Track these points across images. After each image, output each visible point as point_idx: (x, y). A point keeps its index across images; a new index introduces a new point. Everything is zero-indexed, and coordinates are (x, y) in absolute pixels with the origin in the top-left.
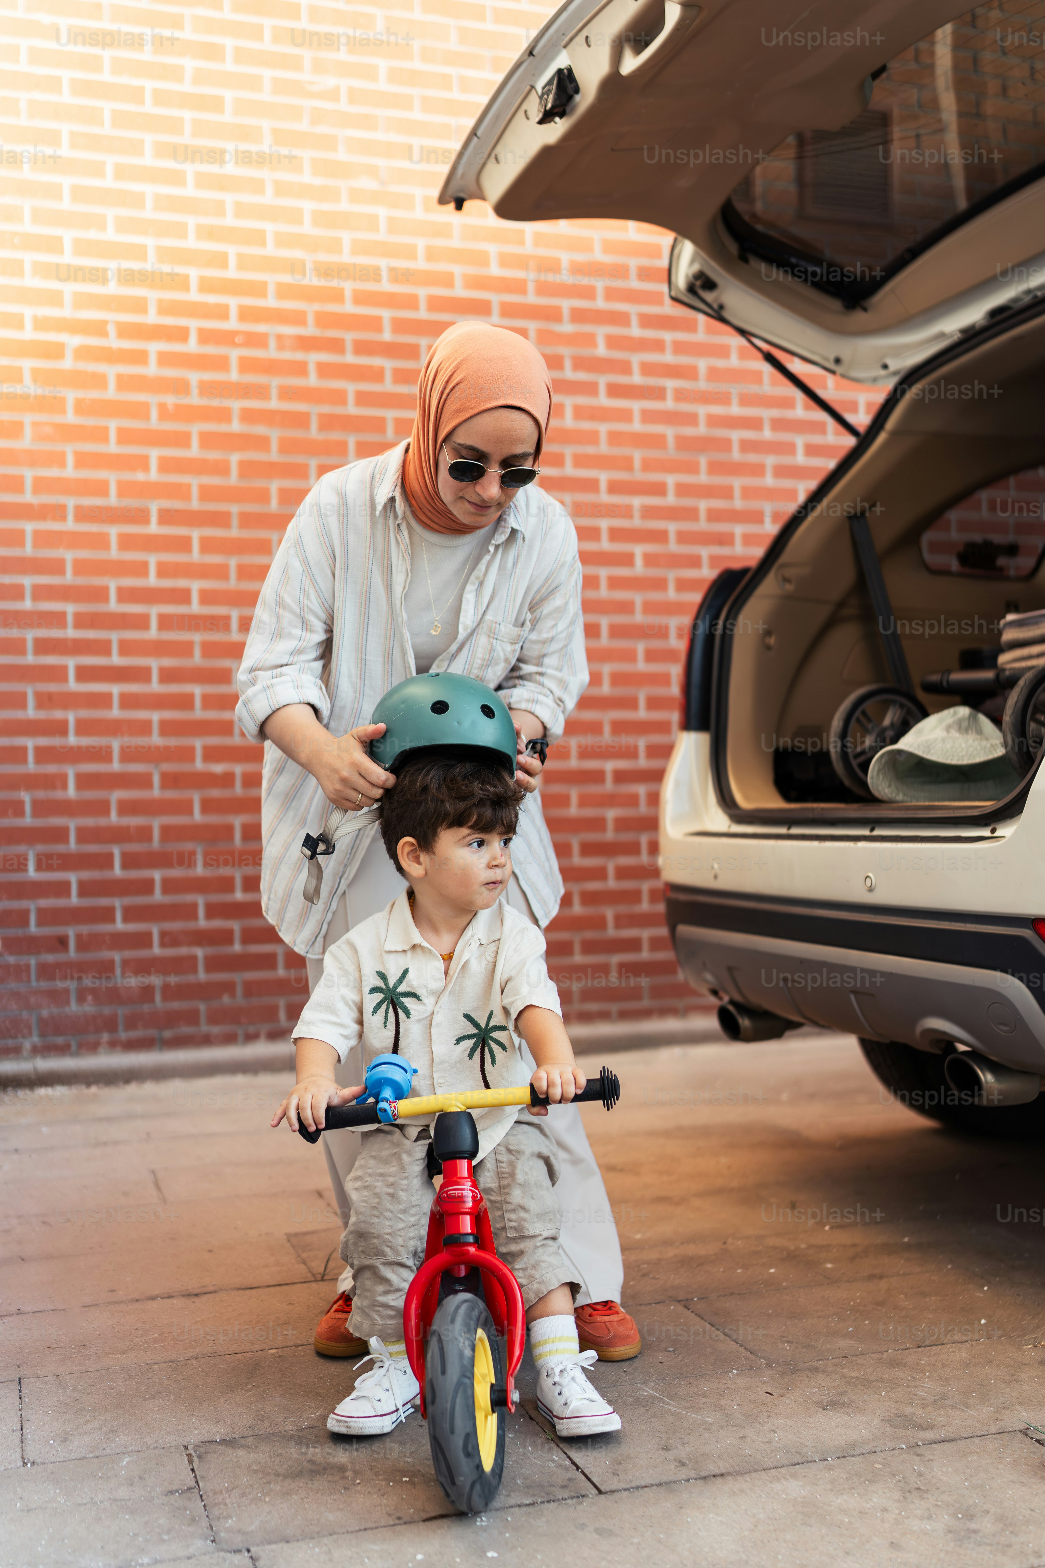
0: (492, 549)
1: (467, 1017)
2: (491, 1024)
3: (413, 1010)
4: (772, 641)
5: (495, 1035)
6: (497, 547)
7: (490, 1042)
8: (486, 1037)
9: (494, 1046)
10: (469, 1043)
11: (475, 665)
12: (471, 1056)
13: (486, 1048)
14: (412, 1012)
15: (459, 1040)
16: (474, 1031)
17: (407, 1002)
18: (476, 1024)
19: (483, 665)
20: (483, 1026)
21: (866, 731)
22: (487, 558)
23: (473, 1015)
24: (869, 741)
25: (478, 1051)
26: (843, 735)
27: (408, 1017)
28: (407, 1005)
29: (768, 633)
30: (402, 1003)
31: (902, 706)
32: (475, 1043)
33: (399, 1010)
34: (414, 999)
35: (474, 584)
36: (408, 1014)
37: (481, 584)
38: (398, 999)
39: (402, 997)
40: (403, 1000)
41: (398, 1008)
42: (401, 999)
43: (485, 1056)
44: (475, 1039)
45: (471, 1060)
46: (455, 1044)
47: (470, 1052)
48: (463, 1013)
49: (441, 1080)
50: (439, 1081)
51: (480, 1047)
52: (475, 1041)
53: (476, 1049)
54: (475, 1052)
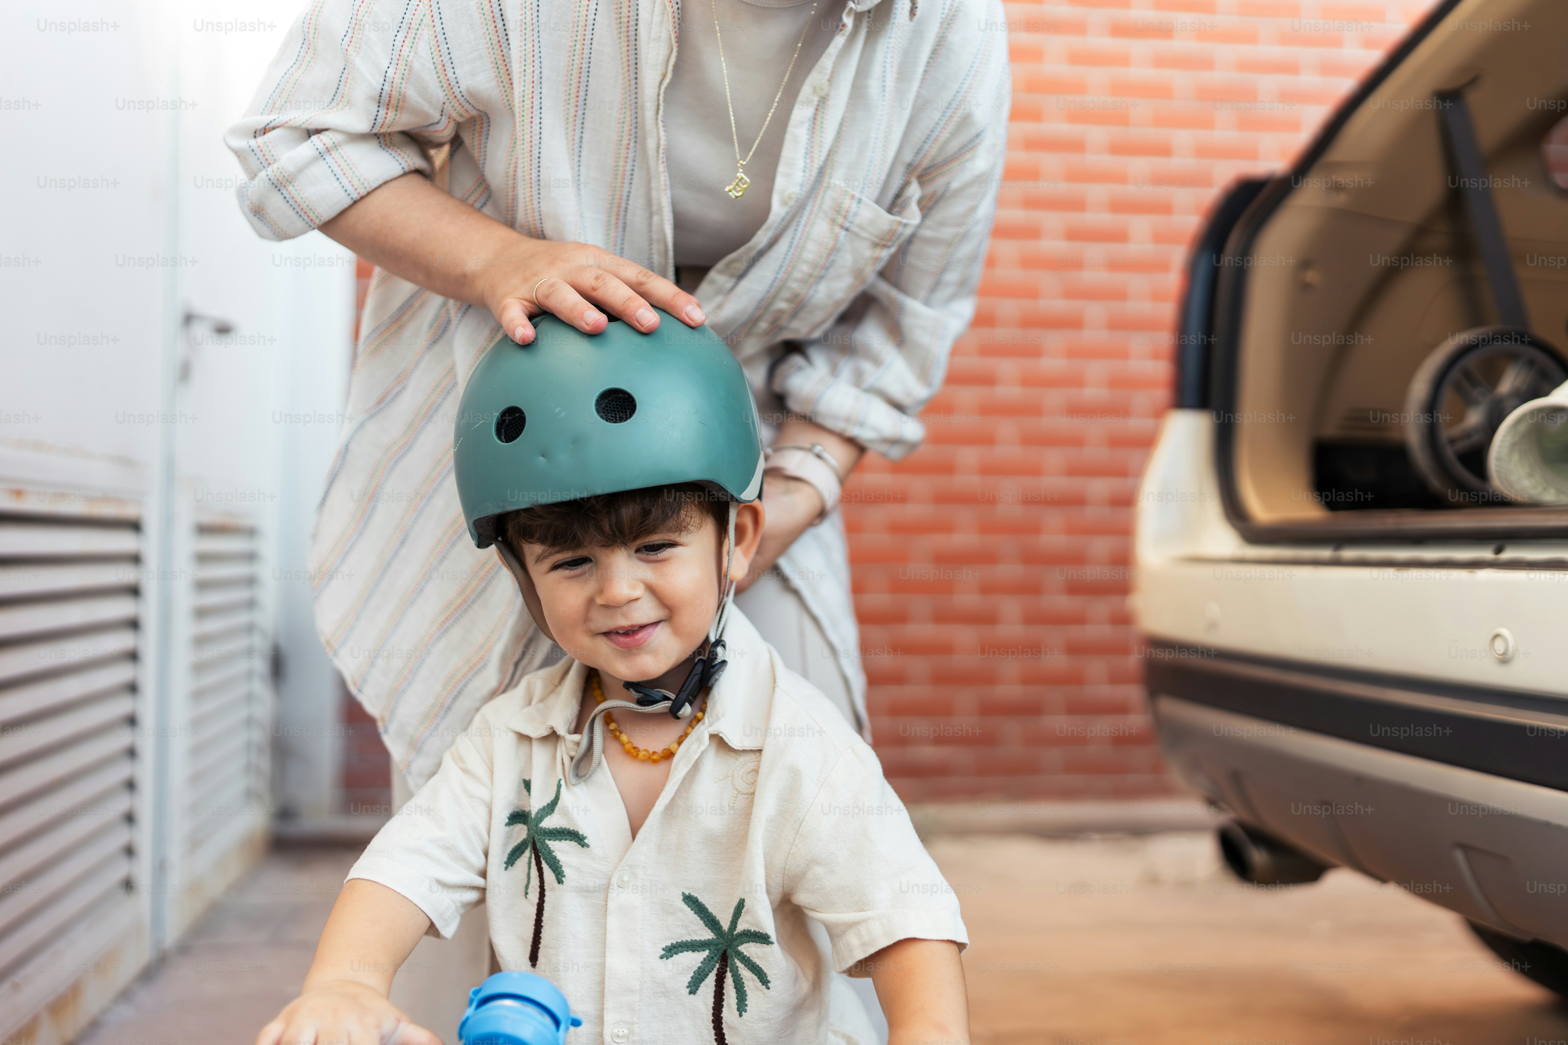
0: (848, 20)
1: (691, 901)
2: (741, 927)
3: (570, 866)
4: (1312, 276)
5: (749, 949)
6: (859, 17)
7: (738, 963)
8: (729, 952)
9: (745, 973)
10: (695, 959)
11: (797, 275)
12: (694, 986)
13: (729, 975)
14: (566, 870)
15: (671, 950)
16: (707, 935)
17: (560, 849)
18: (711, 922)
19: (810, 275)
20: (725, 925)
21: (1469, 402)
22: (839, 41)
23: (703, 899)
24: (1474, 418)
25: (711, 979)
26: (1431, 406)
27: (560, 882)
28: (559, 855)
29: (1305, 264)
30: (550, 852)
31: (1531, 363)
32: (706, 962)
33: (544, 865)
34: (573, 843)
35: (809, 102)
36: (562, 878)
37: (823, 101)
38: (543, 843)
39: (550, 840)
40: (552, 845)
41: (542, 859)
42: (547, 842)
43: (724, 991)
44: (707, 952)
45: (692, 995)
46: (662, 957)
47: (692, 978)
48: (683, 893)
49: (621, 1030)
50: (616, 1031)
51: (715, 971)
52: (705, 956)
53: (708, 975)
54: (704, 980)
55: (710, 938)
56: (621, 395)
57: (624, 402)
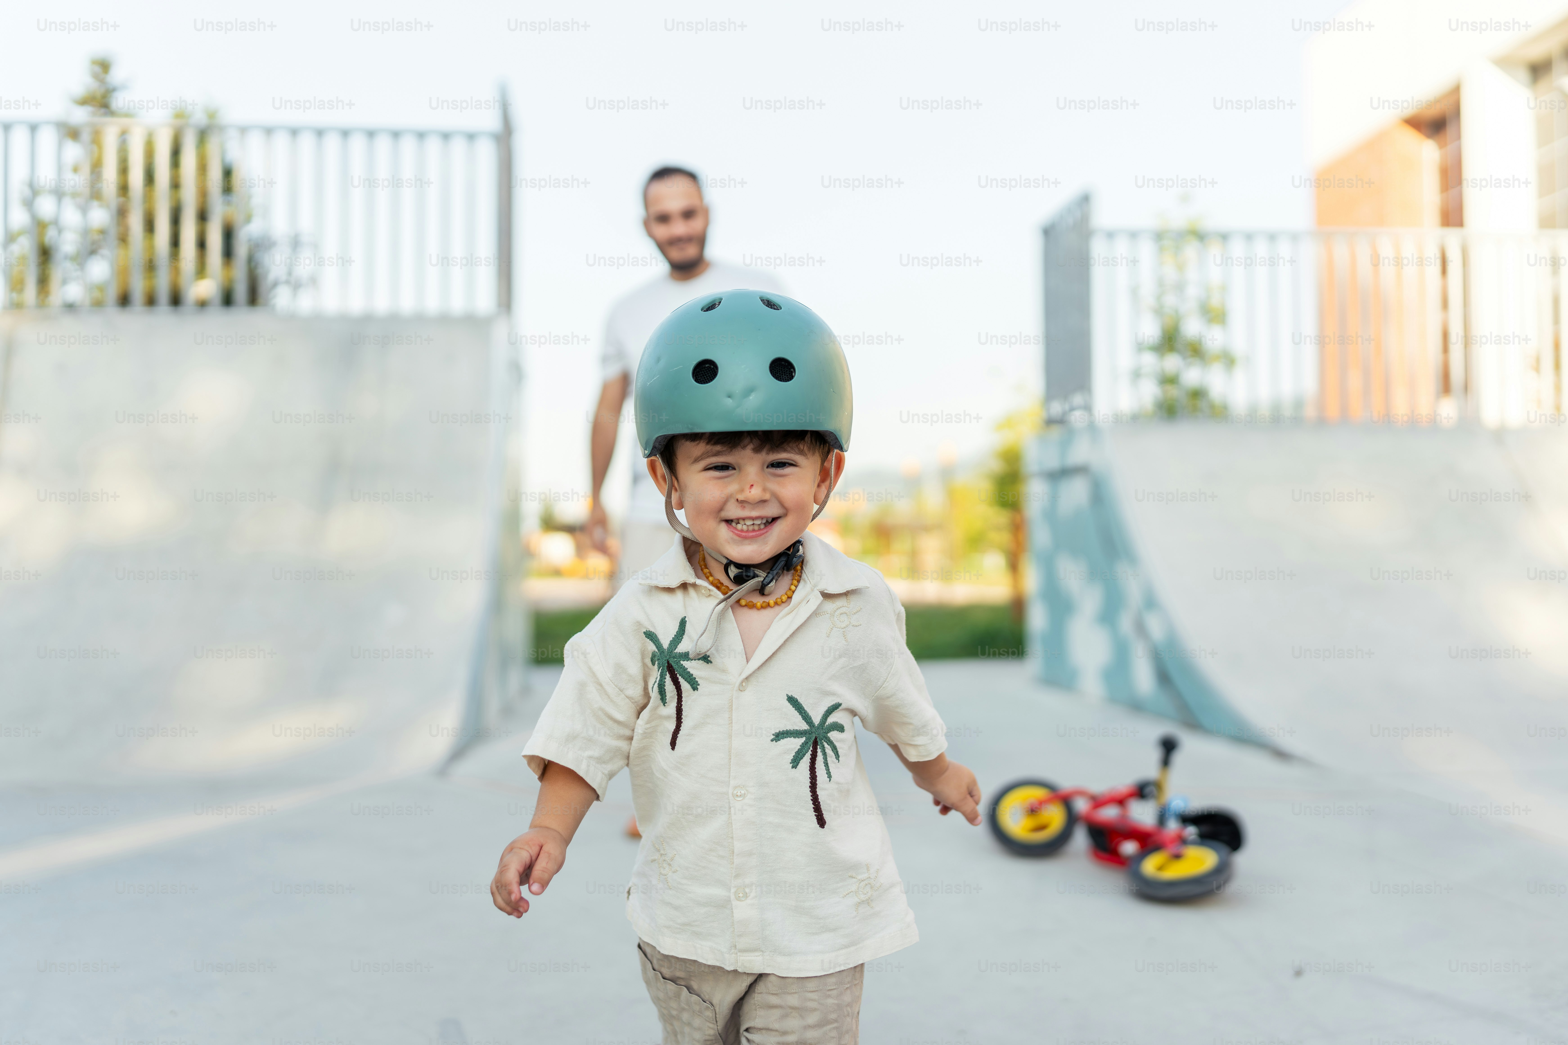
1: (792, 700)
2: (829, 722)
3: (704, 680)
5: (833, 736)
7: (825, 746)
8: (820, 738)
9: (828, 753)
10: (796, 743)
12: (795, 762)
13: (819, 754)
14: (699, 681)
15: (779, 736)
16: (804, 726)
17: (693, 668)
18: (806, 717)
20: (817, 720)
23: (801, 700)
25: (807, 757)
27: (695, 689)
28: (692, 672)
30: (685, 669)
32: (803, 746)
33: (681, 680)
34: (702, 664)
36: (694, 685)
38: (678, 663)
39: (684, 661)
40: (686, 664)
41: (678, 675)
42: (682, 662)
43: (816, 766)
44: (804, 739)
45: (794, 769)
46: (772, 741)
47: (794, 756)
48: (787, 695)
49: (739, 792)
50: (735, 792)
51: (810, 752)
52: (803, 742)
53: (805, 754)
54: (802, 758)
55: (806, 729)
56: (783, 363)
57: (784, 368)
